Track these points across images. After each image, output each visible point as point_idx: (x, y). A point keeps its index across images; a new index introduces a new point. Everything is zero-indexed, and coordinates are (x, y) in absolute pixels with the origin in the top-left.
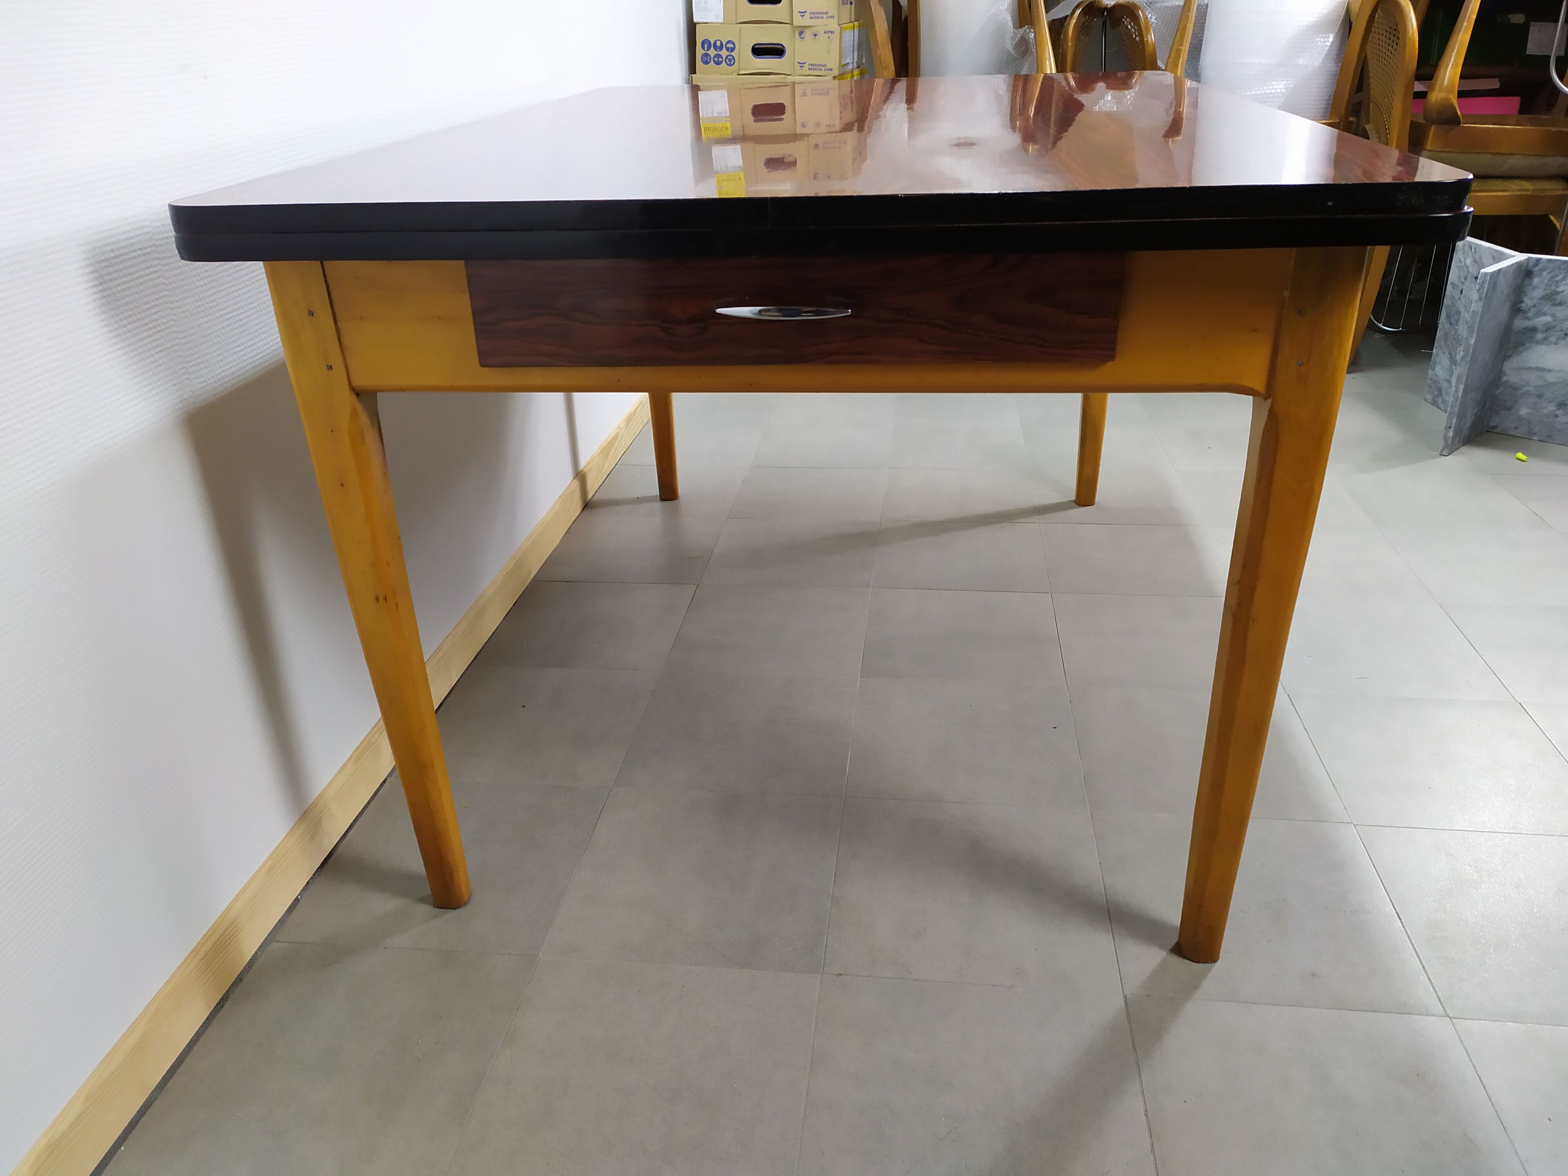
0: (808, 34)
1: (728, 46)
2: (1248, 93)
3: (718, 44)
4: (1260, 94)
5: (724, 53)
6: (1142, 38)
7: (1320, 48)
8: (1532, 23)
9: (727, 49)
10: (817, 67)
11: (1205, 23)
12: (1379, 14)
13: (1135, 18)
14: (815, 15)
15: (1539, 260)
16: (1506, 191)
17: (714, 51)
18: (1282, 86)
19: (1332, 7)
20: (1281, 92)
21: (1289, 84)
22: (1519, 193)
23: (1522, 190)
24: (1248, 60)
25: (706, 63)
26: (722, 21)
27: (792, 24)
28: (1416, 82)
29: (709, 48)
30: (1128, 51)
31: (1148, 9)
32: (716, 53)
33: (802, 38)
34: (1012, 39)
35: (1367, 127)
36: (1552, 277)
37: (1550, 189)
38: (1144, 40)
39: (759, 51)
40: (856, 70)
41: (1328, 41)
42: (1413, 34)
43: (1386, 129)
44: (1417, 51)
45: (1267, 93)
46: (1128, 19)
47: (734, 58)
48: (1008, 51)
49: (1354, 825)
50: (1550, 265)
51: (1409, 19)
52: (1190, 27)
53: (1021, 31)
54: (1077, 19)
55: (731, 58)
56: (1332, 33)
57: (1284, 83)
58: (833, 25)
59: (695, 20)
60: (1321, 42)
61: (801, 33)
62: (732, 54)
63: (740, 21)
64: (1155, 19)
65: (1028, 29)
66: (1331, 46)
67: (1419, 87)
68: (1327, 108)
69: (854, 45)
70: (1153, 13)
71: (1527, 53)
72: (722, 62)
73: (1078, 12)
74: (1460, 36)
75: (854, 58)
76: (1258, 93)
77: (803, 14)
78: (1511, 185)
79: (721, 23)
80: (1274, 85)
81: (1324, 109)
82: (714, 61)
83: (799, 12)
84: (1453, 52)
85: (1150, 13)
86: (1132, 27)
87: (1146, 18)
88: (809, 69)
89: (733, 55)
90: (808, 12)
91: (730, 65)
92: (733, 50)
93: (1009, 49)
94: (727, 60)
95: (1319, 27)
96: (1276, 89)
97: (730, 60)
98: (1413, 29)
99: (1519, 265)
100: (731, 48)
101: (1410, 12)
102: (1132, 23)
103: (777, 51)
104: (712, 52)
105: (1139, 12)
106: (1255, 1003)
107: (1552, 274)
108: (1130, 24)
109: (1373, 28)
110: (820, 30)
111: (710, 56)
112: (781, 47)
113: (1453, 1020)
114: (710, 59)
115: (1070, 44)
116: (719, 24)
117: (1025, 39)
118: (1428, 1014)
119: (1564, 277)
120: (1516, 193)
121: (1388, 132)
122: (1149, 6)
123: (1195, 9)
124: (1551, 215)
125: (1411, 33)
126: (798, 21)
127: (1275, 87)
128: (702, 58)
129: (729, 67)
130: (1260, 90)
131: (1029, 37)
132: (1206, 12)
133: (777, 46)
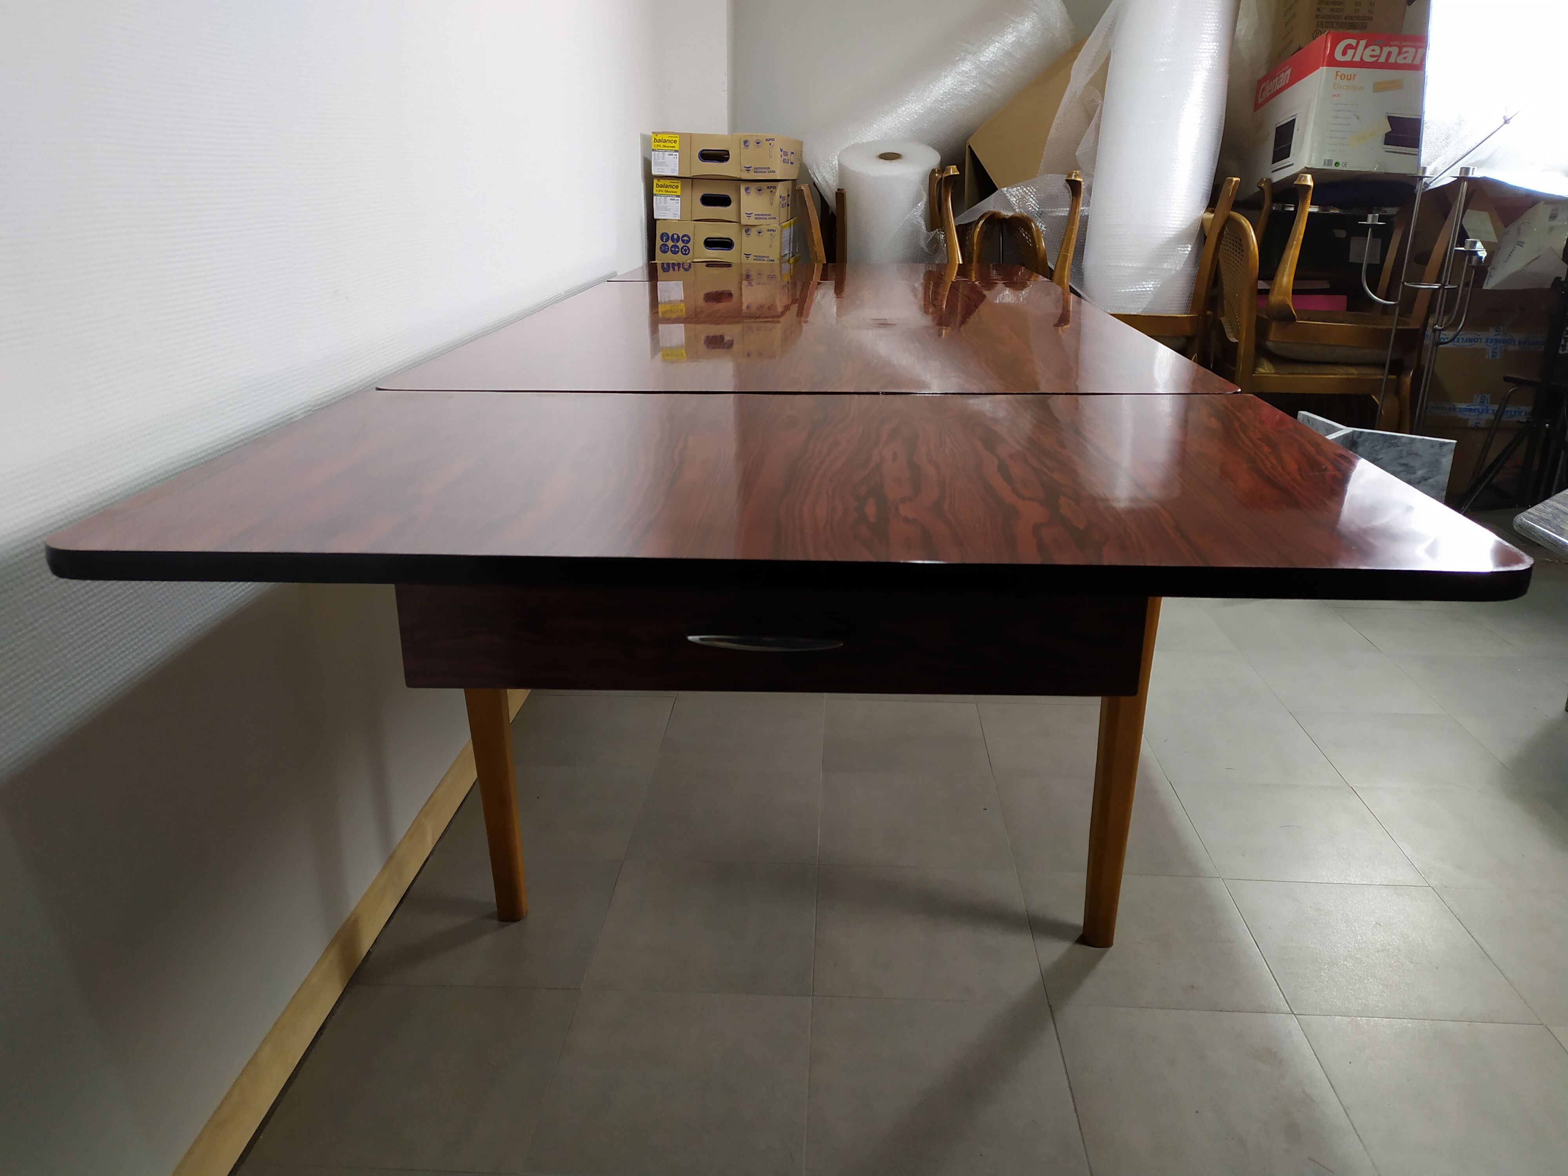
0: (753, 231)
1: (683, 239)
2: (1123, 291)
3: (675, 237)
4: (1133, 291)
5: (680, 244)
6: (1035, 245)
7: (1180, 255)
8: (1352, 237)
9: (683, 241)
10: (761, 258)
11: (1086, 231)
12: (1227, 231)
13: (1029, 229)
14: (759, 217)
15: (1361, 433)
16: (1336, 374)
17: (672, 242)
18: (1150, 286)
19: (1190, 224)
20: (1150, 291)
21: (1157, 284)
22: (1346, 376)
23: (1347, 374)
24: (1122, 264)
25: (664, 252)
26: (679, 219)
27: (740, 223)
28: (1259, 282)
29: (666, 241)
30: (1023, 253)
31: (1038, 219)
32: (673, 244)
33: (748, 234)
34: (926, 239)
35: (1223, 319)
36: (1372, 447)
37: (1371, 374)
38: (1036, 247)
39: (710, 243)
40: (792, 258)
41: (1187, 250)
42: (1254, 249)
43: (1237, 322)
44: (1258, 262)
45: (1138, 291)
46: (1022, 229)
47: (689, 249)
48: (922, 248)
49: (1222, 879)
50: (1370, 437)
51: (1250, 237)
52: (1074, 237)
53: (933, 233)
54: (980, 228)
55: (687, 248)
56: (1190, 244)
57: (1152, 283)
58: (774, 225)
59: (655, 217)
60: (1181, 251)
61: (747, 231)
62: (687, 245)
63: (695, 219)
64: (1045, 227)
65: (939, 231)
66: (1190, 254)
67: (1262, 285)
68: (1189, 303)
69: (790, 239)
70: (1043, 222)
71: (1350, 261)
72: (678, 251)
73: (981, 222)
74: (1291, 253)
75: (790, 250)
76: (1131, 290)
77: (749, 215)
78: (1339, 370)
79: (679, 220)
80: (1144, 285)
81: (1187, 303)
82: (671, 250)
83: (746, 213)
84: (1287, 264)
85: (1040, 222)
86: (1026, 235)
87: (1038, 230)
88: (754, 259)
89: (689, 246)
90: (754, 214)
91: (685, 254)
92: (688, 242)
93: (923, 247)
94: (683, 250)
95: (1179, 239)
96: (1146, 288)
97: (685, 250)
98: (1254, 245)
99: (1346, 437)
100: (687, 240)
101: (1250, 231)
102: (1026, 232)
103: (726, 244)
104: (670, 243)
105: (1031, 224)
106: (1149, 1008)
107: (1372, 445)
108: (1024, 233)
109: (1223, 241)
110: (764, 228)
111: (668, 246)
112: (730, 241)
113: (1297, 1016)
114: (668, 249)
115: (975, 248)
116: (677, 221)
117: (937, 239)
118: (1278, 1012)
119: (1382, 447)
120: (1342, 377)
121: (1239, 324)
122: (1040, 217)
123: (1079, 218)
124: (1373, 395)
125: (1252, 248)
126: (745, 220)
127: (1145, 286)
128: (661, 248)
129: (685, 256)
130: (1133, 289)
131: (939, 238)
132: (1086, 222)
133: (727, 240)
